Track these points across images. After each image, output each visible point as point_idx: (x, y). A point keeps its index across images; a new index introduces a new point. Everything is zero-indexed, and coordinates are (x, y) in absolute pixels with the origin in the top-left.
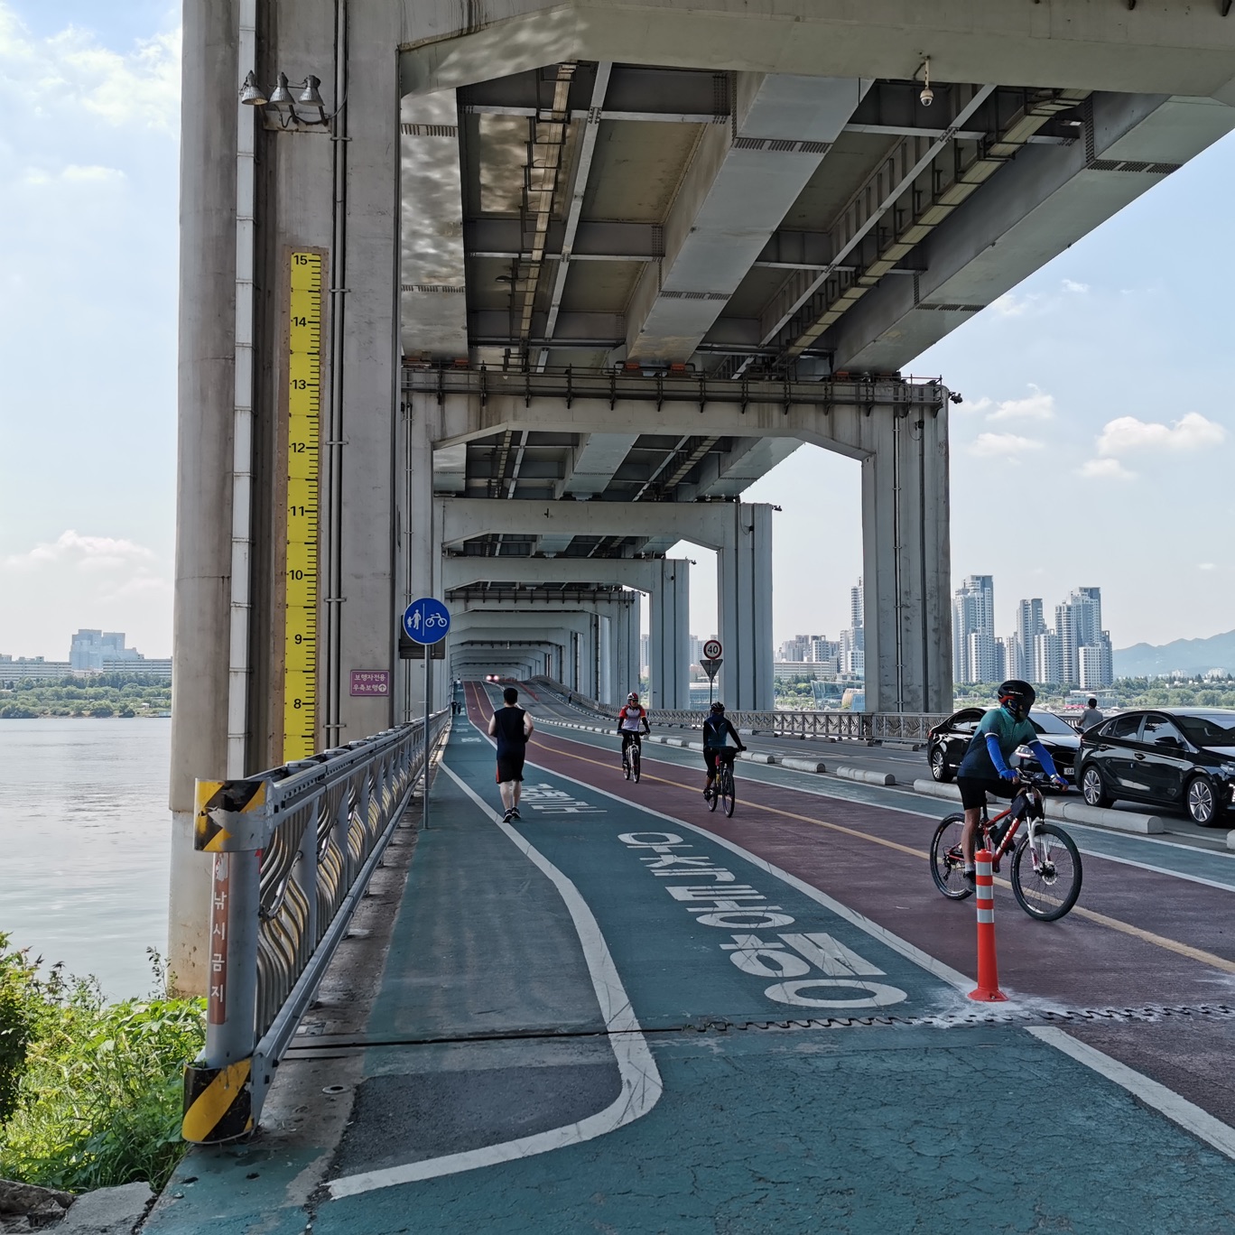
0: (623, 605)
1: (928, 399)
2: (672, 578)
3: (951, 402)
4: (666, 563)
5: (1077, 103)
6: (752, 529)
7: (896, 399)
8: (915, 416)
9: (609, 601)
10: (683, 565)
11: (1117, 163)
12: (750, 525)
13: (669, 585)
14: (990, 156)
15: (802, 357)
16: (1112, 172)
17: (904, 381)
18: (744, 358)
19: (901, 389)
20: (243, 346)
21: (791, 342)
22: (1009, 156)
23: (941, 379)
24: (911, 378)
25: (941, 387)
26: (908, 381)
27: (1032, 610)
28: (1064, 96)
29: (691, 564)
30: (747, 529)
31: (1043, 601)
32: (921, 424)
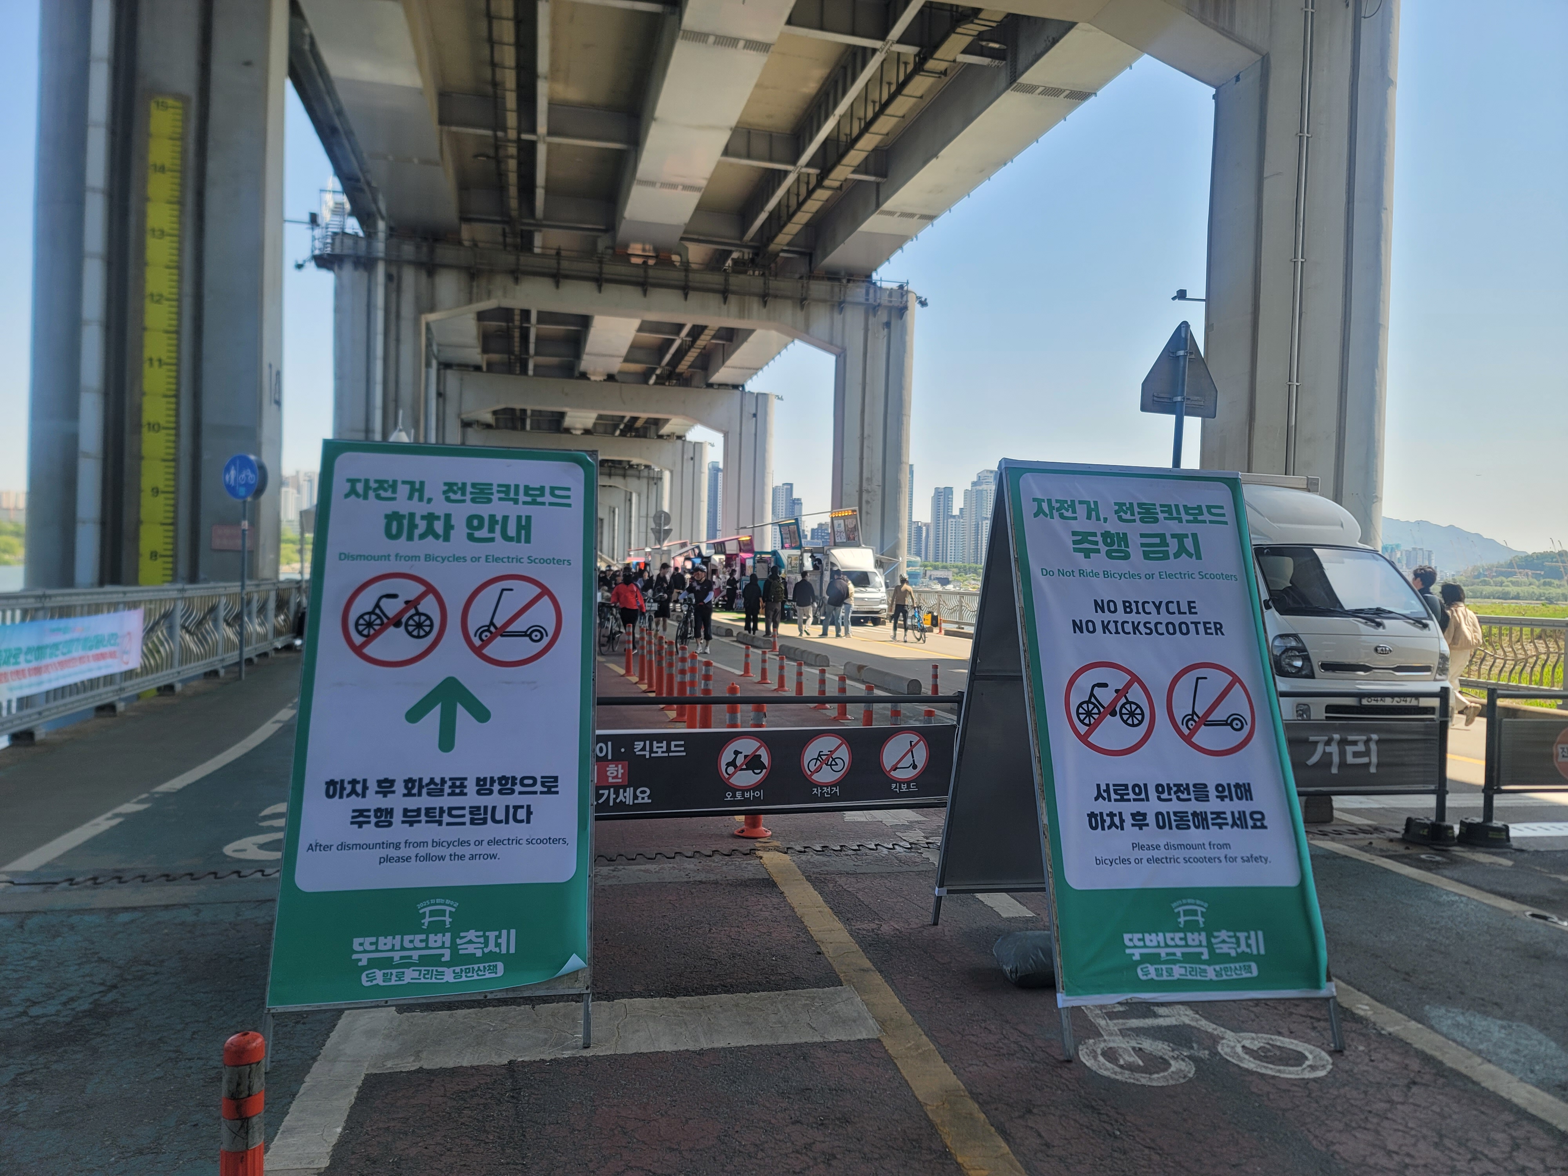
0: (652, 482)
1: (896, 301)
2: (692, 459)
3: (918, 306)
4: (686, 445)
5: (994, 24)
6: (755, 415)
7: (867, 300)
8: (883, 316)
9: (639, 478)
10: (698, 447)
11: (1037, 87)
12: (754, 411)
13: (688, 465)
14: (923, 71)
15: (782, 254)
16: (1033, 95)
17: (875, 284)
18: (731, 252)
19: (871, 291)
20: (94, 190)
21: (771, 239)
22: (941, 73)
23: (908, 283)
24: (881, 280)
25: (907, 292)
26: (879, 284)
27: (943, 497)
28: (981, 16)
29: (709, 447)
30: (751, 416)
31: (954, 490)
32: (888, 325)
